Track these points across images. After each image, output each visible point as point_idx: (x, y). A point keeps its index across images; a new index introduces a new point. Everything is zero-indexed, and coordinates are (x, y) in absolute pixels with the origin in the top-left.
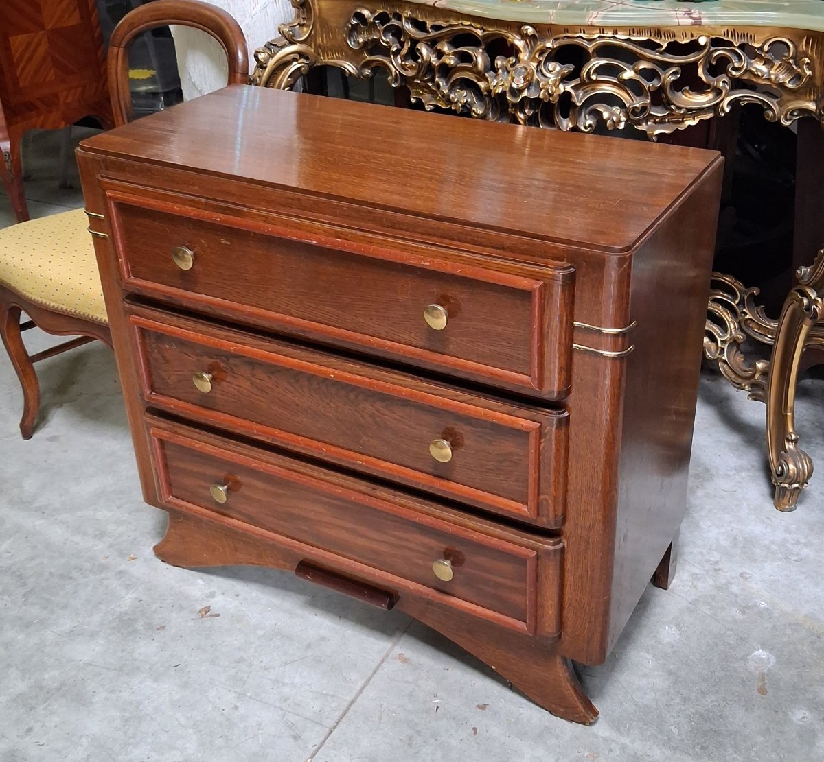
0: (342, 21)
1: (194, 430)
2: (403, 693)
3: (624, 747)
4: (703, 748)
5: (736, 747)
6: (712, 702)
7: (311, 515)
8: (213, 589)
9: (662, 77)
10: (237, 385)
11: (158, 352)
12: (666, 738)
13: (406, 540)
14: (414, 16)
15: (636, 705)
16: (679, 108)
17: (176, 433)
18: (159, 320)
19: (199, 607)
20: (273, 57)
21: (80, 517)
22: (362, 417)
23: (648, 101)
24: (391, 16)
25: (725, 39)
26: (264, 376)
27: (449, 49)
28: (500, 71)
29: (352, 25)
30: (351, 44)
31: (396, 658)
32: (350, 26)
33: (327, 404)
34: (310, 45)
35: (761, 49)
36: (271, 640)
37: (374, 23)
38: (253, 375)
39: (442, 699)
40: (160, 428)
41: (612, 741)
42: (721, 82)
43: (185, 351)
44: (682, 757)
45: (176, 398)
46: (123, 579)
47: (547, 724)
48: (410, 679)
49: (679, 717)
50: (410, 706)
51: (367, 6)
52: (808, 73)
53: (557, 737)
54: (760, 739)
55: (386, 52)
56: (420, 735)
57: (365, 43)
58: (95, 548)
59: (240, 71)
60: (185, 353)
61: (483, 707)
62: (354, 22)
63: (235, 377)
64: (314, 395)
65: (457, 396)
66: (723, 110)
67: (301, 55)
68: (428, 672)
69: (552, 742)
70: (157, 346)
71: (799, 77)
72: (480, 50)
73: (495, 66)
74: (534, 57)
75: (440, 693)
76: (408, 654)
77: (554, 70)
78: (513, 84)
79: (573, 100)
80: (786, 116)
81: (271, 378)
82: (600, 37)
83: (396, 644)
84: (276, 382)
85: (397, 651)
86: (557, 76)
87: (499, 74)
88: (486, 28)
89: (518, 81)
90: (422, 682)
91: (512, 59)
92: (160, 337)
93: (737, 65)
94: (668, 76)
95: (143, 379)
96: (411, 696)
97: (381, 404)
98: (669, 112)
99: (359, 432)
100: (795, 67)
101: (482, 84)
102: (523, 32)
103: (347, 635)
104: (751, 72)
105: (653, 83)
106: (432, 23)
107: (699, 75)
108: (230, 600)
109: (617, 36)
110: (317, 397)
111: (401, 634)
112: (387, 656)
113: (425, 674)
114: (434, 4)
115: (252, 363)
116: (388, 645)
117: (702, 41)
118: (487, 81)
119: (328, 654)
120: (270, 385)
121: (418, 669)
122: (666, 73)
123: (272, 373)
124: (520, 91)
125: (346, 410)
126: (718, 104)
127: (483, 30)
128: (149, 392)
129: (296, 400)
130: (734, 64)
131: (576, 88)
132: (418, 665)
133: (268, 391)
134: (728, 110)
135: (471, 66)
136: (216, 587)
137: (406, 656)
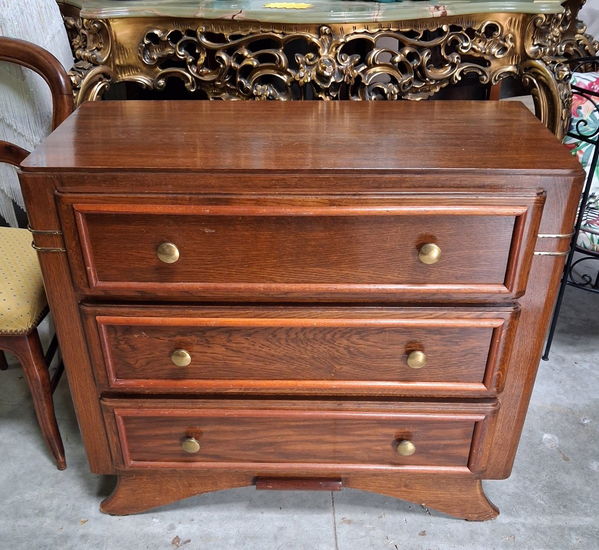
0: (135, 42)
1: (159, 400)
2: (366, 546)
3: (524, 525)
6: (546, 476)
7: (279, 439)
8: (170, 522)
9: (421, 57)
10: (211, 353)
11: (126, 343)
12: (541, 509)
13: (367, 435)
14: (209, 30)
15: (509, 495)
16: (431, 80)
17: (140, 408)
18: (128, 315)
19: (170, 540)
20: (84, 79)
21: (11, 503)
22: (337, 351)
23: (413, 76)
24: (183, 33)
25: (458, 25)
26: (242, 340)
27: (249, 53)
28: (301, 65)
29: (146, 44)
30: (147, 61)
31: (342, 523)
32: (144, 45)
33: (304, 348)
34: (110, 66)
35: (479, 31)
36: (244, 544)
37: (168, 40)
38: (230, 341)
39: (394, 539)
40: (123, 408)
41: (514, 523)
42: (455, 58)
43: (157, 335)
44: (559, 517)
45: (143, 378)
46: (89, 541)
48: (363, 534)
49: (537, 492)
51: (158, 27)
52: (511, 44)
55: (183, 64)
57: (159, 58)
58: (45, 524)
59: (65, 92)
60: (156, 338)
61: (423, 533)
62: (146, 42)
63: (209, 347)
64: (291, 344)
65: (431, 314)
66: (457, 79)
67: (105, 75)
68: (370, 524)
69: (482, 539)
70: (124, 338)
71: (504, 49)
72: (281, 51)
73: (297, 61)
74: (332, 51)
75: (390, 536)
76: (348, 516)
77: (346, 60)
78: (325, 72)
79: (363, 81)
80: (495, 78)
81: (248, 340)
82: (380, 31)
83: (334, 513)
84: (252, 341)
85: (339, 517)
86: (350, 64)
87: (301, 68)
88: (287, 32)
89: (329, 70)
90: (372, 533)
91: (311, 55)
92: (128, 329)
93: (465, 44)
94: (425, 57)
95: (109, 370)
96: (372, 545)
97: (357, 336)
98: (424, 84)
99: (332, 364)
100: (501, 42)
101: (285, 78)
102: (322, 32)
103: (296, 519)
104: (473, 49)
105: (416, 63)
106: (231, 34)
107: (442, 54)
108: (189, 525)
109: (391, 29)
110: (294, 345)
111: (332, 504)
112: (335, 524)
113: (370, 526)
114: (233, 18)
115: (230, 331)
116: (330, 515)
117: (445, 28)
118: (289, 74)
119: (294, 538)
120: (246, 345)
121: (363, 524)
122: (422, 55)
123: (249, 335)
124: (329, 78)
125: (322, 348)
126: (453, 74)
127: (283, 34)
128: (115, 380)
129: (272, 352)
130: (462, 44)
131: (363, 72)
132: (360, 522)
133: (244, 350)
134: (460, 78)
135: (274, 65)
136: (170, 520)
137: (348, 518)
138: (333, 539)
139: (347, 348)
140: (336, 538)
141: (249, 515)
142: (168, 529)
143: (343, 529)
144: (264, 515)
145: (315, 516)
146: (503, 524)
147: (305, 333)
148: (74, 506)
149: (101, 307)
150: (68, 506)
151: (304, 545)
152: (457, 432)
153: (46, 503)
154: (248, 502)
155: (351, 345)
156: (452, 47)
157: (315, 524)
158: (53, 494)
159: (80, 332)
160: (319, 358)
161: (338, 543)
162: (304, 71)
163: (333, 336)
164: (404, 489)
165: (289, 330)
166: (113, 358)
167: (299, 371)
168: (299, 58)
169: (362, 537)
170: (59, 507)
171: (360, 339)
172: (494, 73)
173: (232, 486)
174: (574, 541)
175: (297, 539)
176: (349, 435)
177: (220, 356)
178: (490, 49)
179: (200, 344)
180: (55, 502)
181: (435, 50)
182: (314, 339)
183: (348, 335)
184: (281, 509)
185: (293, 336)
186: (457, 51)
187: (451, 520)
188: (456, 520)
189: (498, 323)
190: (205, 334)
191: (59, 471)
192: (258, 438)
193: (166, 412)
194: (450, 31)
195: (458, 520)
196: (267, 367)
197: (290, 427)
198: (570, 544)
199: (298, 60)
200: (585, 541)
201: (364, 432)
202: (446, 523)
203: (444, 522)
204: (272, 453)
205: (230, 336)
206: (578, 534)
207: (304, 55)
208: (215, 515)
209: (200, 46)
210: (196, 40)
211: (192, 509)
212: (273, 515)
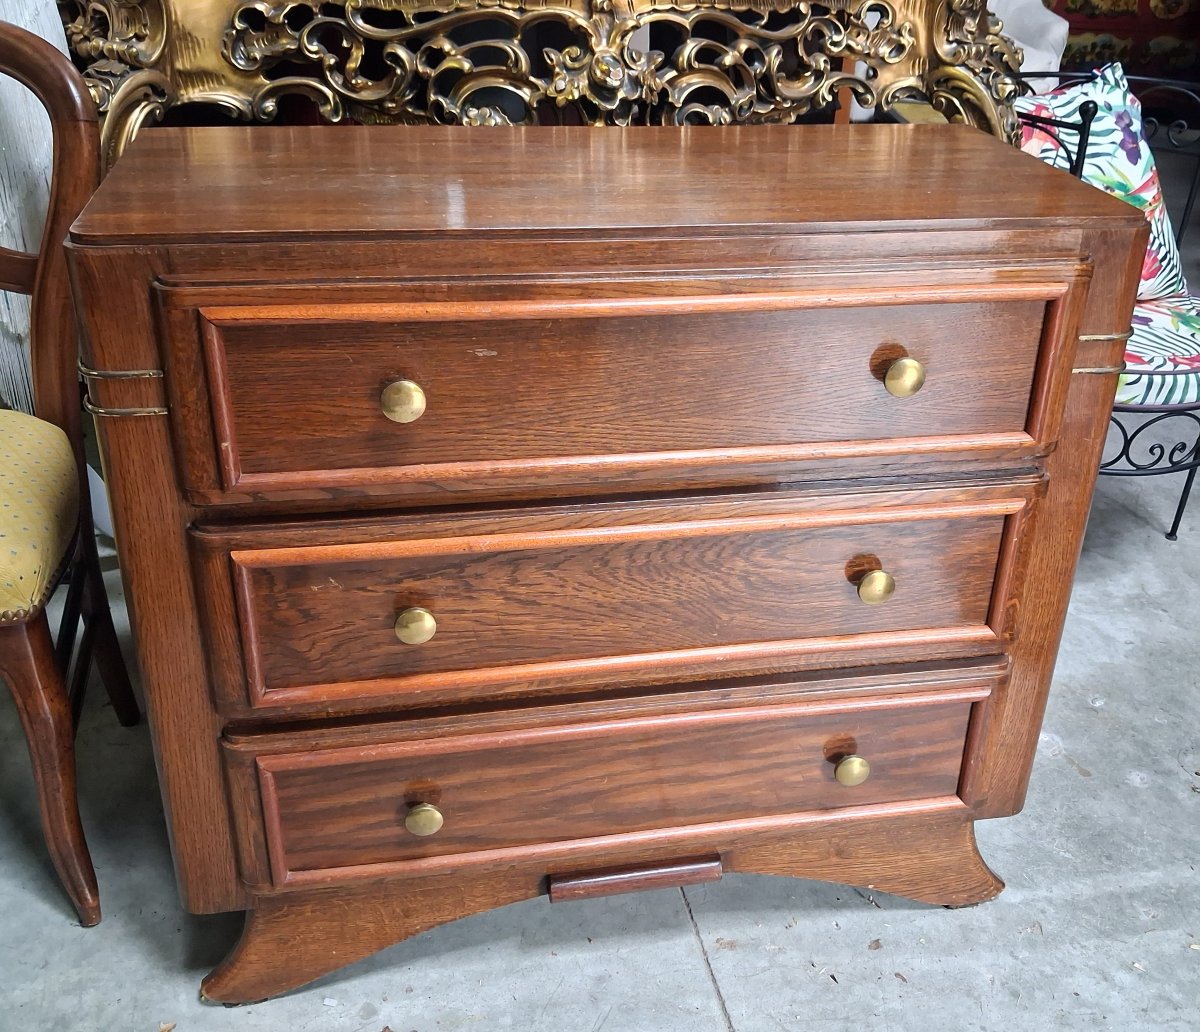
0: (216, 26)
1: (356, 728)
2: (776, 986)
3: (1050, 901)
4: (1109, 858)
5: (1129, 839)
6: (1062, 808)
7: (605, 785)
8: (362, 1002)
9: (767, 59)
10: (474, 612)
11: (291, 606)
12: (1071, 868)
13: (778, 753)
14: (371, 3)
15: (1007, 851)
16: (785, 100)
18: (301, 543)
20: (114, 93)
22: (726, 584)
23: (755, 92)
24: (316, 10)
26: (539, 577)
27: (453, 47)
28: (557, 70)
29: (237, 31)
30: (240, 64)
31: (718, 949)
32: (233, 32)
33: (661, 583)
35: (857, 15)
36: (533, 1022)
37: (284, 22)
38: (514, 582)
39: (826, 964)
40: (276, 753)
41: (1032, 901)
42: (821, 62)
43: (360, 584)
44: (1105, 878)
45: (325, 682)
47: (957, 923)
48: (764, 963)
49: (1054, 839)
50: (801, 996)
52: (911, 40)
53: (984, 930)
54: (1138, 820)
56: (853, 1022)
57: (265, 58)
59: (82, 116)
60: (359, 589)
61: (876, 945)
62: (239, 26)
63: (471, 598)
64: (637, 577)
65: (898, 498)
66: (824, 99)
68: (773, 942)
69: (984, 938)
70: (289, 595)
71: (900, 48)
72: (516, 42)
73: (549, 61)
74: (614, 41)
75: (815, 959)
76: (726, 935)
77: (639, 60)
78: (608, 79)
79: (670, 100)
80: (887, 98)
81: (552, 575)
82: (697, 8)
83: (698, 933)
84: (561, 579)
85: (709, 939)
86: (649, 66)
87: (558, 74)
88: (528, 7)
89: (616, 75)
90: (780, 958)
91: (576, 51)
92: (300, 574)
93: (836, 38)
94: (774, 57)
95: (252, 670)
96: (788, 983)
97: (763, 551)
98: (772, 107)
99: (717, 611)
100: (894, 36)
101: (525, 93)
102: (596, 7)
103: (625, 956)
104: (848, 47)
105: (758, 68)
106: (416, 11)
107: (801, 54)
108: (407, 1002)
109: (716, 6)
110: (642, 579)
111: (689, 917)
112: (705, 953)
113: (773, 947)
115: (515, 560)
116: (690, 939)
117: (803, 8)
118: (534, 87)
119: (630, 994)
120: (548, 588)
121: (758, 946)
122: (769, 54)
123: (555, 566)
124: (613, 91)
125: (696, 582)
126: (818, 91)
127: (521, 11)
128: (263, 691)
129: (599, 597)
130: (831, 38)
131: (671, 82)
132: (753, 942)
133: (543, 600)
134: (830, 98)
135: (504, 68)
136: (362, 996)
137: (727, 939)
138: (710, 985)
139: (745, 577)
140: (714, 981)
141: (527, 963)
142: (362, 1018)
143: (724, 963)
144: (559, 958)
145: (662, 944)
146: (1012, 905)
147: (664, 554)
148: (135, 999)
149: (241, 530)
150: (123, 1003)
151: (656, 1005)
152: (939, 726)
153: (67, 1004)
154: (519, 938)
155: (752, 569)
156: (816, 43)
157: (665, 960)
158: (80, 981)
159: (185, 591)
160: (690, 603)
161: (721, 990)
162: (564, 79)
163: (719, 555)
164: (835, 860)
165: (633, 548)
166: (261, 642)
167: (650, 633)
168: (553, 56)
169: (764, 970)
170: (100, 1009)
171: (771, 556)
172: (884, 90)
173: (497, 904)
174: (1144, 918)
175: (638, 994)
176: (743, 757)
177: (492, 616)
178: (877, 47)
179: (453, 595)
180: (90, 998)
181: (789, 46)
182: (683, 563)
183: (747, 549)
184: (590, 941)
185: (641, 561)
186: (822, 49)
187: (919, 911)
188: (927, 911)
189: (1016, 506)
190: (464, 571)
191: (85, 930)
192: (560, 788)
193: (371, 753)
194: (812, 15)
195: (932, 911)
196: (589, 630)
197: (626, 755)
198: (1138, 923)
199: (552, 60)
200: (1161, 913)
201: (771, 748)
202: (912, 918)
203: (909, 917)
204: (586, 817)
205: (514, 572)
206: (1145, 904)
207: (561, 51)
208: (457, 974)
209: (352, 33)
210: (343, 23)
211: (404, 968)
212: (579, 955)
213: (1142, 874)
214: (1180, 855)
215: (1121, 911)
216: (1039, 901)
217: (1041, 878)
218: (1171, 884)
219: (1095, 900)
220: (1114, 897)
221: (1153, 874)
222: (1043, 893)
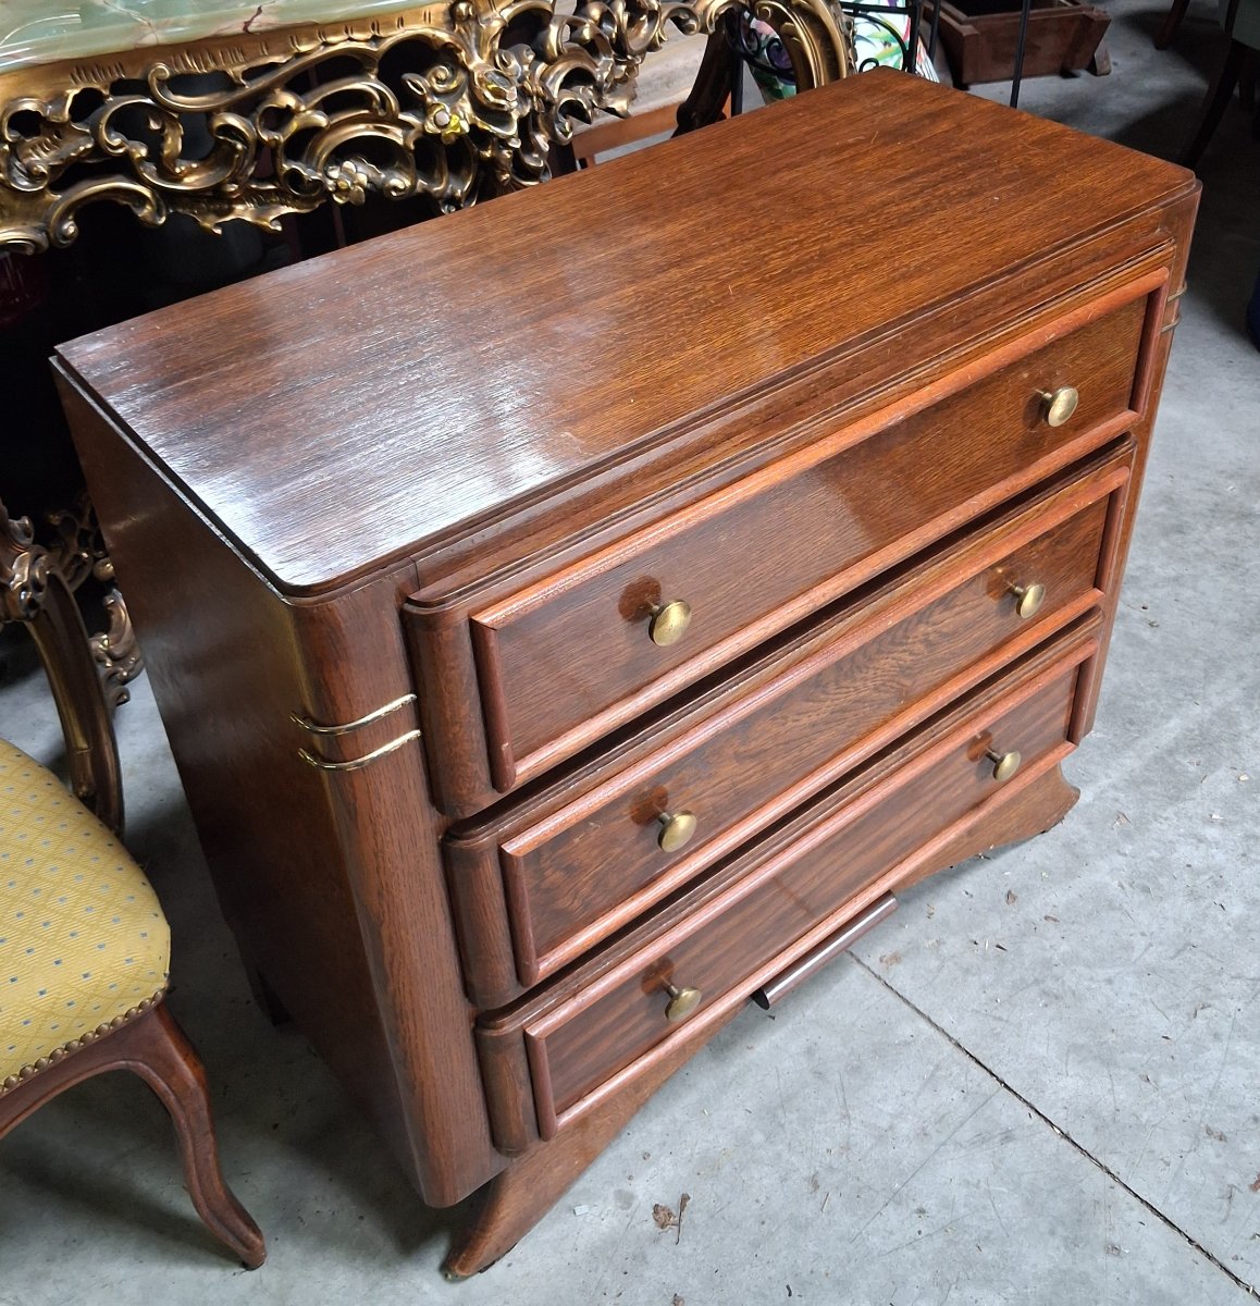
2: (960, 979)
3: (1114, 787)
4: (1131, 722)
5: (1135, 697)
8: (610, 1192)
12: (1108, 747)
19: (651, 1225)
28: (429, 98)
31: (887, 969)
36: (782, 1126)
38: (746, 741)
39: (984, 937)
41: (1102, 793)
44: (1140, 744)
47: (1059, 842)
48: (934, 964)
50: (987, 978)
53: (1083, 840)
61: (1011, 897)
68: (928, 938)
69: (1089, 848)
72: (373, 77)
73: (419, 93)
75: (973, 936)
76: (884, 950)
83: (858, 961)
85: (872, 962)
87: (434, 105)
90: (944, 950)
91: (442, 70)
96: (967, 971)
103: (814, 1016)
106: (245, 67)
108: (653, 1169)
112: (878, 977)
113: (930, 943)
114: (245, 29)
116: (857, 971)
118: (405, 126)
119: (846, 1052)
121: (918, 947)
124: (507, 113)
127: (377, 40)
132: (910, 946)
136: (606, 1187)
137: (889, 954)
138: (905, 1007)
140: (908, 1003)
141: (732, 1070)
142: (623, 1208)
143: (901, 977)
144: (758, 1049)
145: (836, 988)
146: (1088, 806)
151: (875, 1051)
157: (851, 1003)
161: (918, 1008)
162: (444, 110)
168: (418, 83)
169: (940, 969)
174: (1192, 768)
175: (853, 1049)
184: (771, 1019)
187: (1023, 846)
195: (1033, 840)
198: (1190, 776)
199: (421, 89)
200: (1201, 758)
202: (1021, 856)
203: (1018, 857)
206: (1185, 756)
207: (427, 74)
208: (677, 1116)
209: (162, 111)
210: (149, 101)
211: (624, 1136)
212: (773, 1038)
213: (1165, 727)
214: (1181, 696)
215: (1171, 770)
216: (1107, 791)
217: (1093, 768)
218: (1191, 726)
219: (1146, 770)
220: (1157, 759)
221: (1173, 723)
222: (1104, 782)
